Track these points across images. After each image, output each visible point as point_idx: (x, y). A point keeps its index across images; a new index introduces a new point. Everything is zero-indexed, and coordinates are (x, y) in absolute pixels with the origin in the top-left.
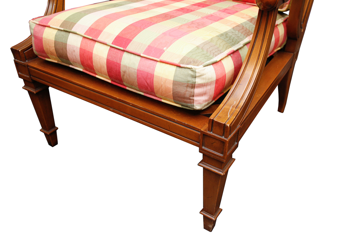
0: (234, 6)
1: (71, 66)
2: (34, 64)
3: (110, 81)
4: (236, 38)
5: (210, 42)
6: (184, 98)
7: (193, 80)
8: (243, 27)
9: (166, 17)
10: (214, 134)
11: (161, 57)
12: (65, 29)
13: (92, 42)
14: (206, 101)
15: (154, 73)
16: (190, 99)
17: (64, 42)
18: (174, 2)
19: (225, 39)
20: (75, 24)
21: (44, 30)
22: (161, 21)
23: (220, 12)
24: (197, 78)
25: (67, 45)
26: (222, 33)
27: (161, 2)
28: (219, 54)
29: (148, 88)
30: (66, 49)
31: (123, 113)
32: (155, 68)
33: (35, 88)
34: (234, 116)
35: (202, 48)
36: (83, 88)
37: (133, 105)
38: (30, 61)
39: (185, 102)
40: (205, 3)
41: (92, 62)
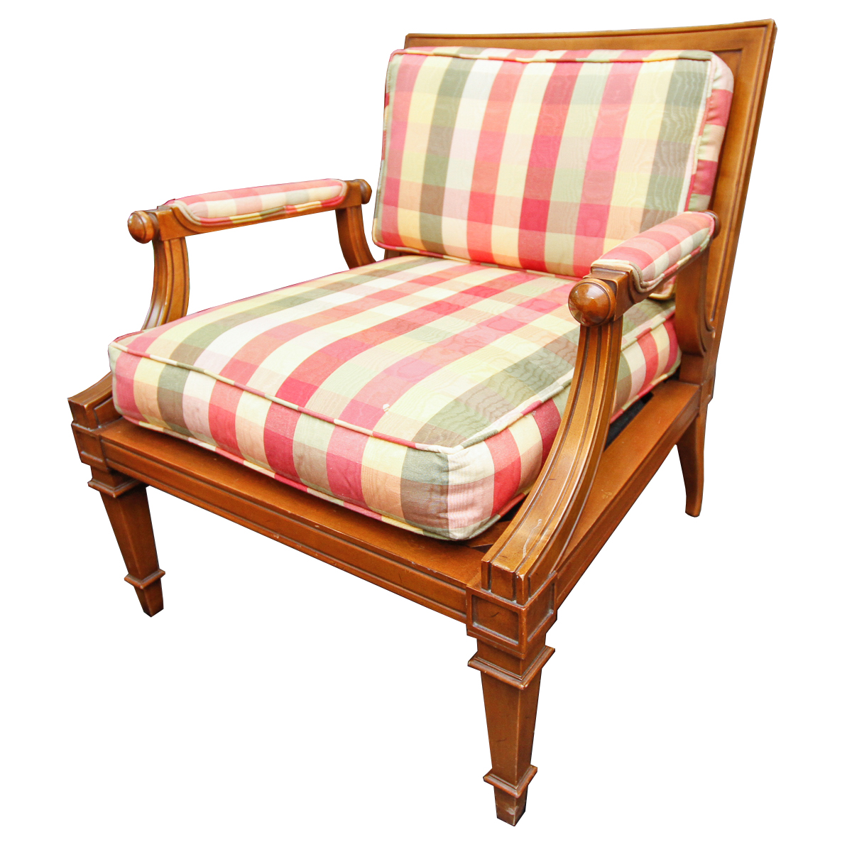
0: (555, 290)
1: (191, 440)
2: (114, 435)
3: (272, 475)
4: (548, 371)
5: (485, 388)
6: (427, 515)
7: (443, 476)
8: (568, 342)
9: (399, 327)
10: (494, 596)
11: (376, 426)
12: (181, 364)
13: (236, 392)
14: (475, 520)
15: (361, 462)
16: (439, 518)
17: (177, 390)
18: (424, 286)
19: (522, 375)
20: (203, 350)
21: (137, 365)
22: (386, 340)
23: (522, 308)
24: (450, 473)
25: (184, 396)
26: (516, 361)
27: (395, 287)
28: (503, 413)
29: (350, 493)
30: (181, 404)
31: (300, 546)
32: (363, 450)
33: (116, 485)
34: (535, 555)
35: (467, 404)
36: (216, 489)
37: (322, 529)
38: (105, 427)
39: (430, 524)
40: (491, 287)
41: (234, 434)
